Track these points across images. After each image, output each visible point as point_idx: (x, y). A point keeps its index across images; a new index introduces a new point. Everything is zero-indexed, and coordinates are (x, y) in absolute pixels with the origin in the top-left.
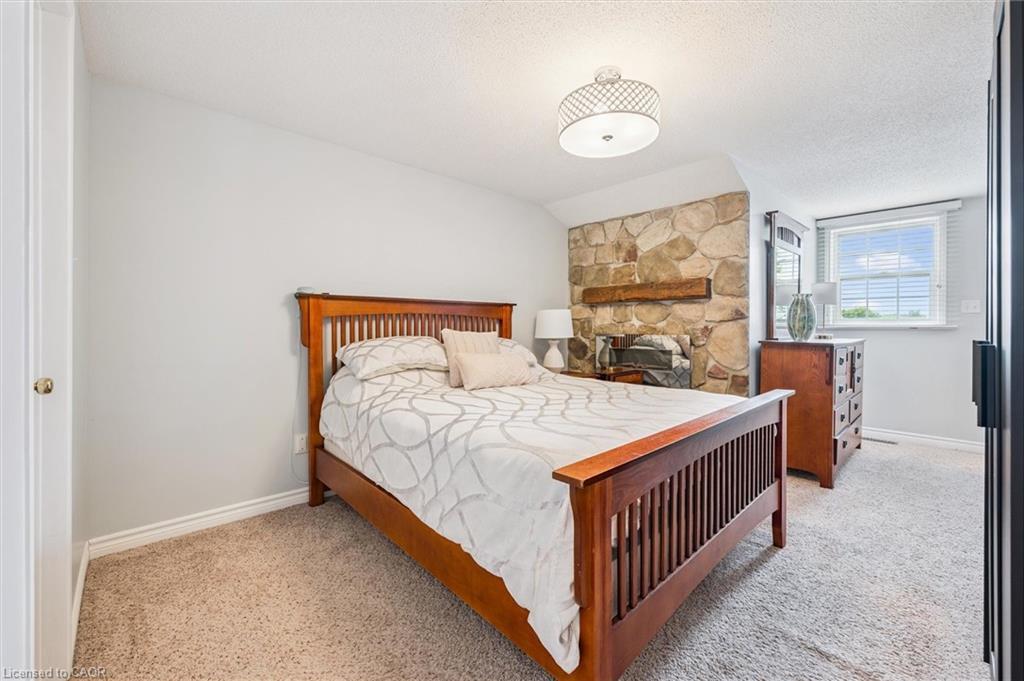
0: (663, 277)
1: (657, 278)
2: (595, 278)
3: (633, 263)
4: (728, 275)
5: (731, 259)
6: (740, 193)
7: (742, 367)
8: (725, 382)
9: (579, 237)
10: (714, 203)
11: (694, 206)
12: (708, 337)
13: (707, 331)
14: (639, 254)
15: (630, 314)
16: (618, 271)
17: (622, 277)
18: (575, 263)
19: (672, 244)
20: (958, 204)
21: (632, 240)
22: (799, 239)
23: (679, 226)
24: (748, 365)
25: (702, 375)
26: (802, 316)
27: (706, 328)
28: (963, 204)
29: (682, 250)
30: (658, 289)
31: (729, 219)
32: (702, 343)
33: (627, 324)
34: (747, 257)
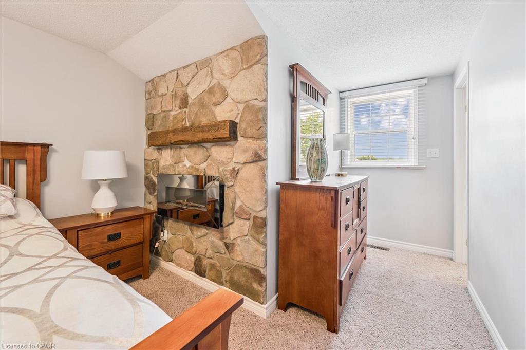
0: (204, 121)
1: (200, 122)
2: (161, 124)
3: (185, 110)
4: (249, 118)
5: (253, 102)
6: (259, 38)
7: (261, 208)
8: (247, 222)
9: (152, 88)
10: (240, 50)
11: (225, 54)
12: (235, 178)
13: (235, 173)
14: (190, 101)
15: (183, 155)
16: (175, 117)
17: (177, 122)
18: (149, 112)
19: (211, 91)
20: (425, 81)
21: (184, 89)
22: (324, 99)
23: (216, 75)
24: (266, 207)
25: (231, 215)
26: (317, 158)
27: (234, 169)
28: (428, 81)
29: (217, 97)
30: (196, 132)
31: (250, 64)
32: (231, 183)
33: (181, 165)
34: (265, 100)
